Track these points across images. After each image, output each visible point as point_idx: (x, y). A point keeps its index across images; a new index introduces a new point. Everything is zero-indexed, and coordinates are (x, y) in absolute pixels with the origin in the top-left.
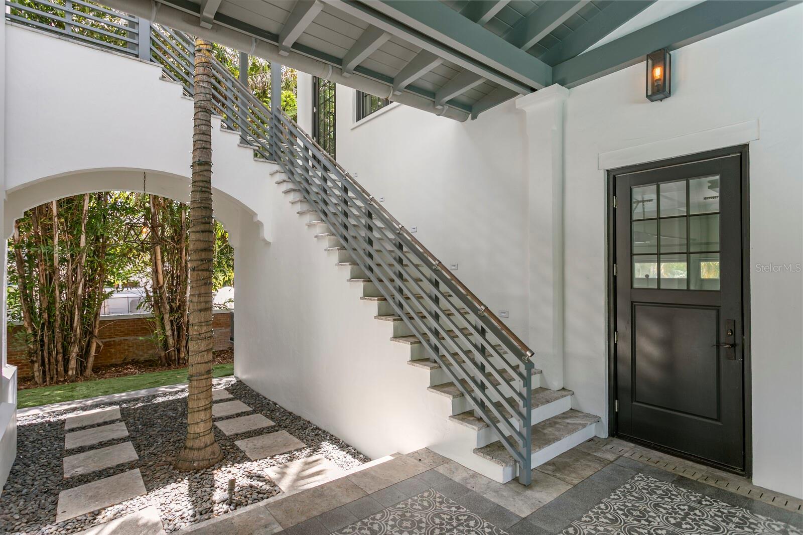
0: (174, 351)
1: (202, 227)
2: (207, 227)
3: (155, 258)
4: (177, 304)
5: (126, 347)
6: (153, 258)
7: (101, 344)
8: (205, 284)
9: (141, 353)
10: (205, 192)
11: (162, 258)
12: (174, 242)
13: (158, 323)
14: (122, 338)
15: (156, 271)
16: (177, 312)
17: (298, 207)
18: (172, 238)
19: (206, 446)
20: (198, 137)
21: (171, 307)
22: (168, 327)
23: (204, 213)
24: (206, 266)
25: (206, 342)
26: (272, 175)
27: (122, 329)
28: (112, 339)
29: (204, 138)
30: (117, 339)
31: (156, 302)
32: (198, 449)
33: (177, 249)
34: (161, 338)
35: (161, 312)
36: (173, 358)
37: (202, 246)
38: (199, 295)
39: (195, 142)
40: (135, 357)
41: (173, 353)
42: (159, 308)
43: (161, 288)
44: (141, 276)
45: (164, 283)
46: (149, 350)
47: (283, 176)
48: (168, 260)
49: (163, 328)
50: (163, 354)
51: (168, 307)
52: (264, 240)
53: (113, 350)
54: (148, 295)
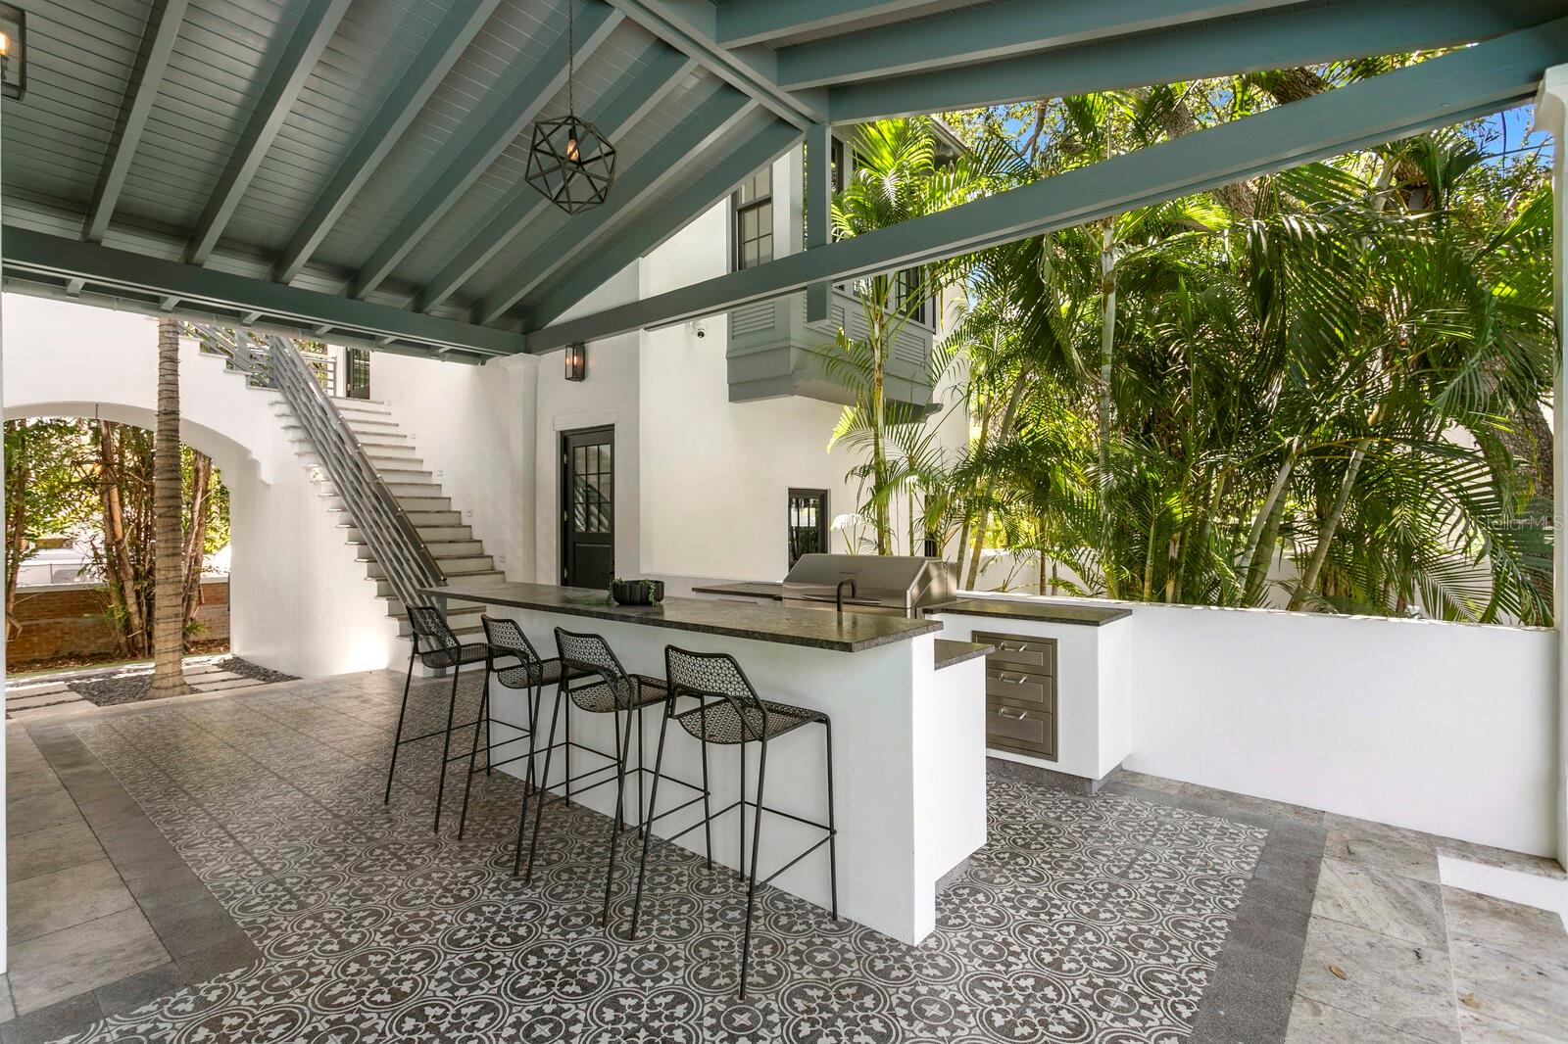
0: (142, 634)
1: (169, 475)
2: (174, 475)
3: (109, 500)
4: (147, 567)
5: (59, 634)
6: (105, 500)
7: (18, 625)
8: (174, 530)
9: (84, 643)
10: (172, 441)
11: (121, 499)
12: (141, 476)
13: (114, 595)
14: (52, 621)
15: (110, 519)
16: (146, 578)
17: (297, 448)
18: (137, 471)
19: (175, 686)
20: (164, 387)
21: (136, 571)
22: (131, 600)
23: (171, 461)
24: (174, 513)
25: (174, 587)
26: (272, 404)
27: (51, 607)
28: (35, 622)
29: (170, 387)
30: (43, 622)
31: (111, 564)
32: (166, 689)
33: (146, 486)
34: (119, 615)
35: (119, 579)
36: (141, 645)
37: (169, 493)
38: (166, 541)
39: (160, 394)
40: (73, 649)
41: (140, 638)
42: (116, 573)
43: (119, 543)
44: (84, 525)
45: (124, 536)
46: (97, 638)
47: (285, 409)
48: (131, 502)
49: (123, 601)
50: (123, 640)
51: (131, 571)
52: (262, 482)
53: (36, 639)
54: (96, 554)
